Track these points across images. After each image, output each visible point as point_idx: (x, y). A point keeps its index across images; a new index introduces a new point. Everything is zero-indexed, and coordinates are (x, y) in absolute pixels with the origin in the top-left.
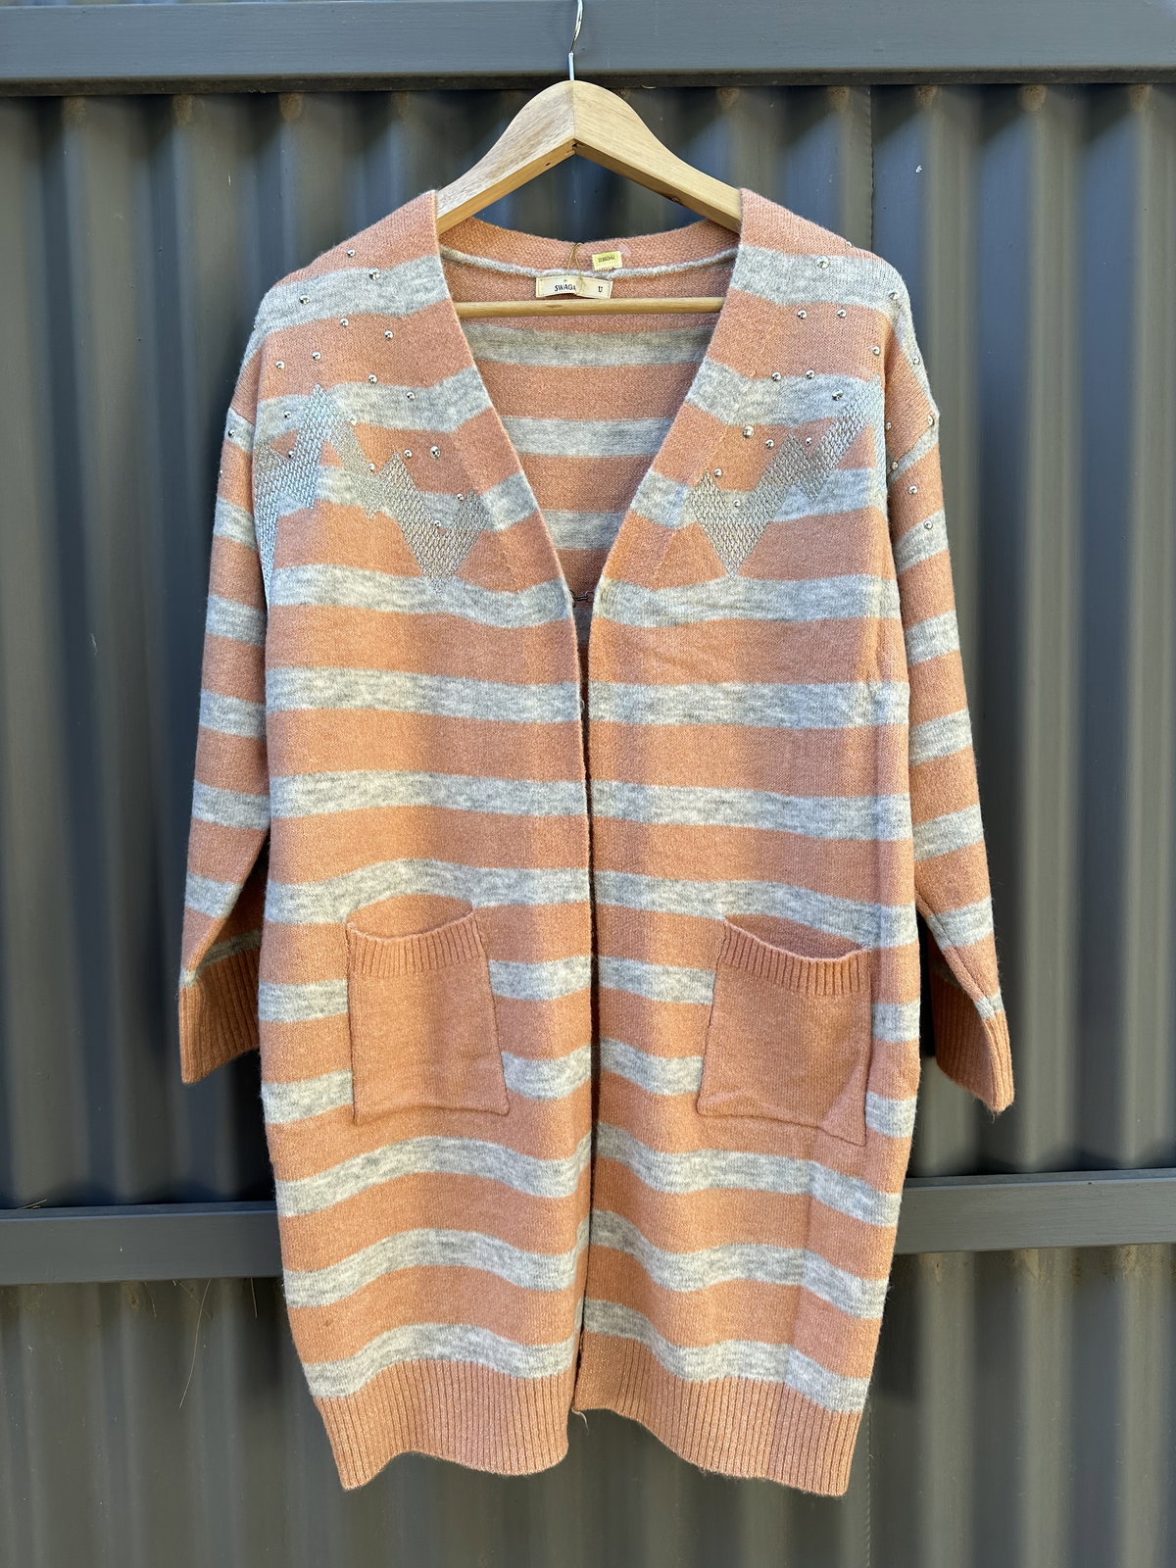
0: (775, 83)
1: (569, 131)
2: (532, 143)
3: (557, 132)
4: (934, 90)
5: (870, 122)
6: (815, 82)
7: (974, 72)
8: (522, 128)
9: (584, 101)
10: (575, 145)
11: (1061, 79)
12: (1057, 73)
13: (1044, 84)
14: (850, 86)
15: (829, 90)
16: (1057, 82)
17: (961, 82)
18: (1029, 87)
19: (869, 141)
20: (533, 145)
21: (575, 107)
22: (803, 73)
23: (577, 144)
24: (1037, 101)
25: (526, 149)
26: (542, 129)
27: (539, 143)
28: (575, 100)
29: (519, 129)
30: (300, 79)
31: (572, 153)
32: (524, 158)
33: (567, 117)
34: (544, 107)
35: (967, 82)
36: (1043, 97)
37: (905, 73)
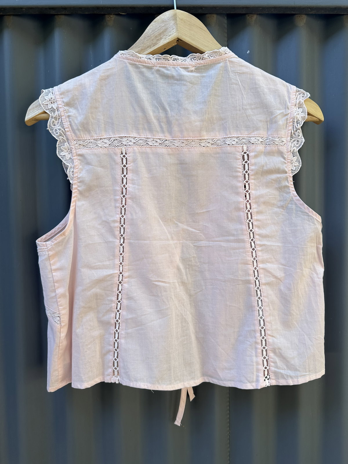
1: (175, 34)
2: (158, 38)
3: (170, 34)
4: (255, 16)
5: (226, 31)
6: (200, 12)
7: (272, 8)
8: (153, 31)
9: (182, 20)
10: (178, 41)
11: (313, 12)
12: (311, 9)
13: (305, 14)
14: (217, 14)
15: (207, 16)
16: (311, 13)
17: (267, 12)
18: (298, 15)
19: (226, 39)
20: (158, 40)
21: (178, 22)
23: (178, 40)
24: (302, 21)
25: (155, 41)
26: (163, 32)
27: (161, 39)
28: (178, 19)
29: (151, 31)
31: (176, 44)
32: (153, 46)
33: (174, 27)
34: (163, 21)
35: (270, 12)
36: (305, 20)
37: (241, 8)
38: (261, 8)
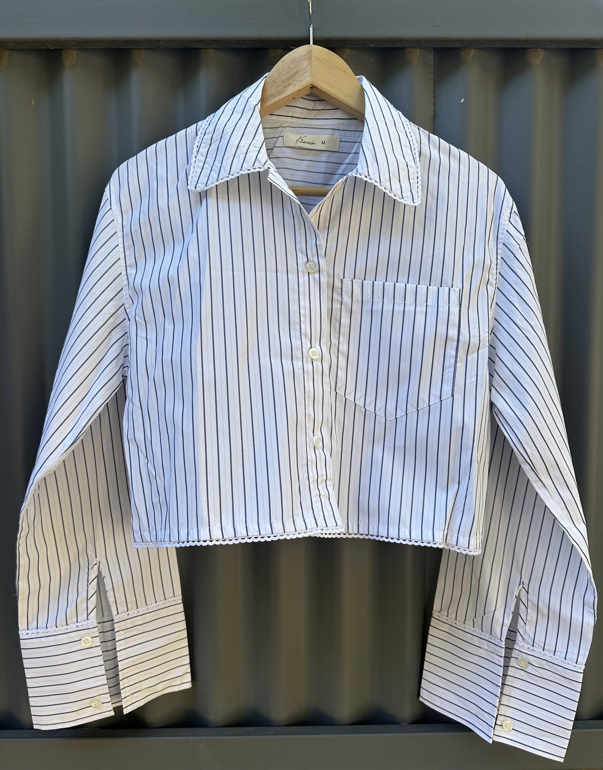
0: (372, 46)
1: (308, 79)
2: (285, 84)
3: (301, 78)
4: (473, 52)
5: (433, 71)
6: (398, 45)
7: (498, 40)
9: (318, 59)
11: (553, 46)
12: (551, 41)
13: (542, 48)
14: (420, 48)
15: (407, 50)
16: (551, 47)
17: (489, 46)
18: (532, 50)
19: (432, 82)
20: (285, 86)
21: (313, 63)
22: (390, 40)
23: (313, 87)
24: (538, 59)
26: (292, 76)
27: (289, 85)
28: (313, 58)
29: (277, 74)
30: (72, 41)
31: (309, 92)
32: (279, 94)
33: (307, 69)
34: (294, 61)
35: (493, 46)
36: (541, 57)
37: (454, 41)
38: (481, 41)
